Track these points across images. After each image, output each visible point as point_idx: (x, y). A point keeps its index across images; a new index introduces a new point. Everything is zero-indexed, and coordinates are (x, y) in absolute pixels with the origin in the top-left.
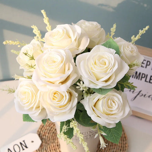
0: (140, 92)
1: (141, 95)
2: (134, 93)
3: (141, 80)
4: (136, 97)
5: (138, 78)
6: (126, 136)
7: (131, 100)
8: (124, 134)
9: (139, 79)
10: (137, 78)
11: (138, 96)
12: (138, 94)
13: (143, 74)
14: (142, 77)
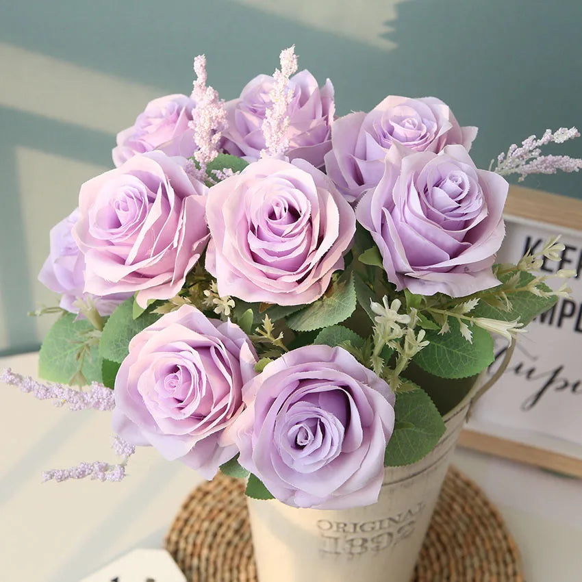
0: (557, 372)
1: (562, 383)
2: (535, 379)
3: (560, 324)
4: (540, 394)
5: (547, 319)
6: (512, 546)
7: (523, 408)
8: (505, 537)
9: (551, 322)
10: (542, 320)
11: (551, 388)
12: (550, 382)
13: (566, 302)
14: (563, 315)
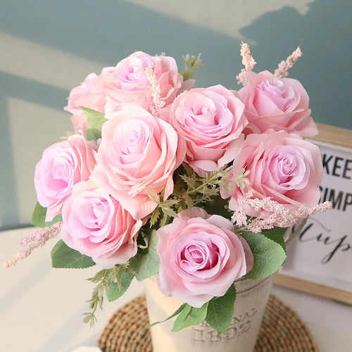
0: (343, 239)
1: (346, 247)
2: (329, 244)
3: (344, 209)
4: (333, 253)
5: (337, 206)
6: (314, 346)
7: (322, 263)
8: (310, 341)
9: (339, 208)
10: (334, 206)
11: (340, 250)
12: (339, 246)
13: (348, 195)
14: (346, 203)
